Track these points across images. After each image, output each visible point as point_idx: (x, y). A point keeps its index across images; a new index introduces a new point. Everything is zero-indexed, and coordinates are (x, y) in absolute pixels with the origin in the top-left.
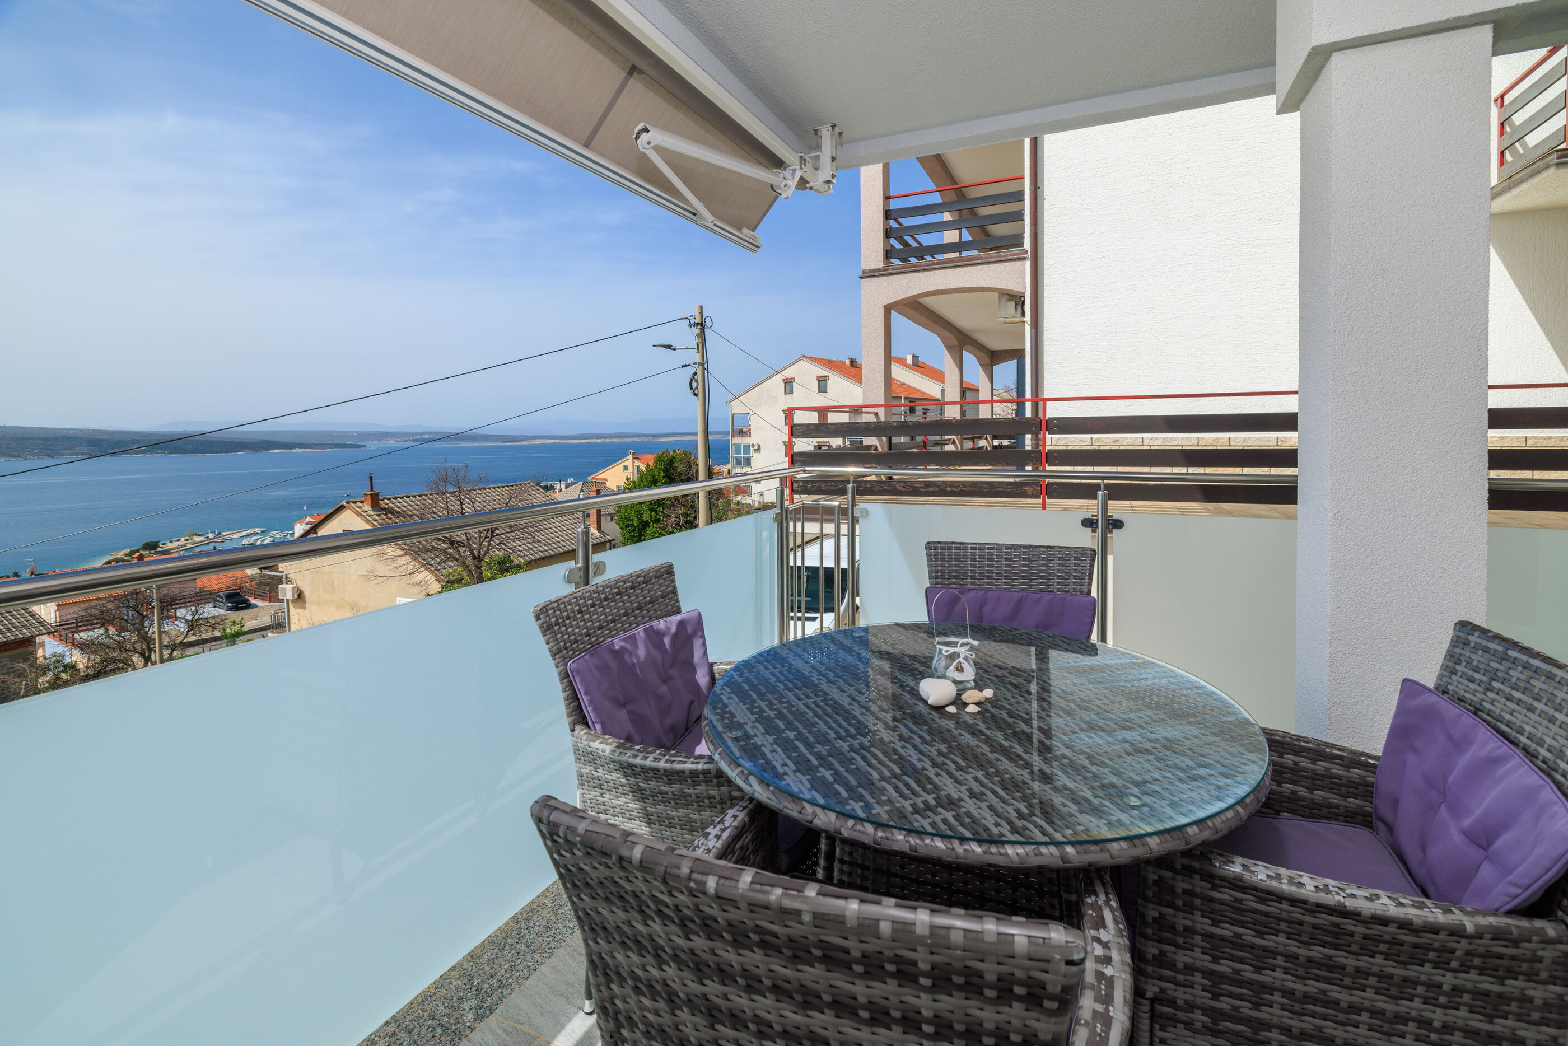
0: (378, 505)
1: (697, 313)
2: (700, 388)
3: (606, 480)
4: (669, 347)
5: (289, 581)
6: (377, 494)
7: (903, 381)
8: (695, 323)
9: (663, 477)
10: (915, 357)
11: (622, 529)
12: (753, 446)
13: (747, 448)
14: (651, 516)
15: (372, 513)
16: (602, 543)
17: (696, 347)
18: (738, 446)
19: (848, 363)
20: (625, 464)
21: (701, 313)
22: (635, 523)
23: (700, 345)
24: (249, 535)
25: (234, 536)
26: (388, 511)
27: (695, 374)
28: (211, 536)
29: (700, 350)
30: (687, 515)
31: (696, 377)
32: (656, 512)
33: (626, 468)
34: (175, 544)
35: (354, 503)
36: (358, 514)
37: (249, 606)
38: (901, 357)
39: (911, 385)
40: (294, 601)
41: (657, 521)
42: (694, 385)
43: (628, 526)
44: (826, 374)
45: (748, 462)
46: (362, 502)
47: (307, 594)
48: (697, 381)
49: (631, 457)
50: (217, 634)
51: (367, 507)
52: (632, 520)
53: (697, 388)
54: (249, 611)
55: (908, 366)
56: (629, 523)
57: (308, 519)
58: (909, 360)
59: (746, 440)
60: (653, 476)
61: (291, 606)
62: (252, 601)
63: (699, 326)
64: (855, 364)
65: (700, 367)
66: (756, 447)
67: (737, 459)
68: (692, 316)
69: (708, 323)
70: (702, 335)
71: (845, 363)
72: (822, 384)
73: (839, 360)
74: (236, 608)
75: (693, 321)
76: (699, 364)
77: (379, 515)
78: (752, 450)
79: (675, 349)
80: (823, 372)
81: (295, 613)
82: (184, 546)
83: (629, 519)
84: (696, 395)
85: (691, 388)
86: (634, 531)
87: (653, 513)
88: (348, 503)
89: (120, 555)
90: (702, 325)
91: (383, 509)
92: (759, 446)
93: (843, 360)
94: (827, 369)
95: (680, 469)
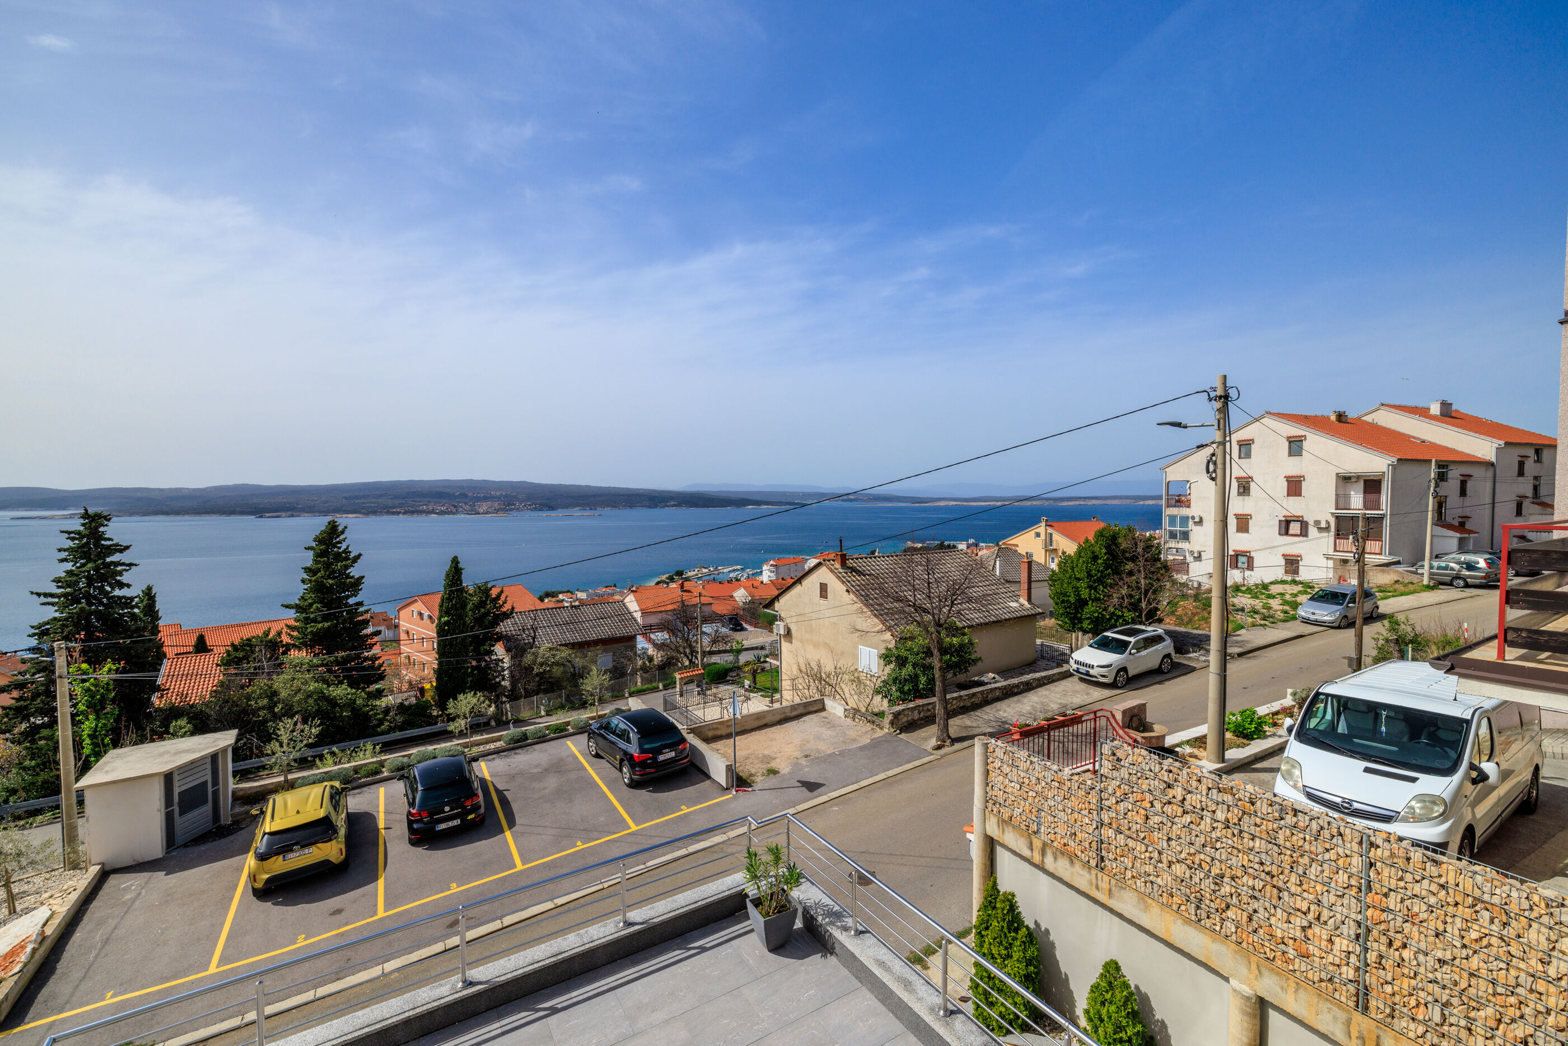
0: (846, 563)
1: (1218, 384)
2: (1219, 471)
3: (1017, 546)
4: (1178, 425)
5: (781, 619)
6: (845, 555)
7: (1423, 437)
8: (1216, 396)
9: (1105, 554)
10: (1446, 406)
11: (1057, 604)
12: (1193, 518)
13: (1185, 520)
14: (1090, 594)
15: (841, 570)
16: (1033, 615)
17: (1216, 423)
18: (1173, 519)
19: (1333, 418)
20: (1037, 530)
21: (1225, 383)
22: (1072, 599)
23: (1222, 421)
24: (734, 570)
25: (725, 571)
26: (853, 570)
27: (1213, 455)
28: (712, 569)
29: (1222, 426)
30: (1131, 596)
31: (1214, 458)
32: (1095, 589)
33: (1038, 535)
34: (693, 573)
35: (829, 561)
36: (832, 571)
37: (743, 629)
38: (1420, 405)
39: (1438, 442)
40: (785, 636)
41: (1098, 599)
42: (1211, 467)
43: (1063, 602)
44: (1303, 433)
45: (1185, 536)
46: (834, 560)
47: (793, 631)
48: (1215, 463)
49: (1043, 524)
50: (728, 648)
51: (838, 565)
52: (1069, 596)
53: (1215, 471)
54: (742, 633)
55: (1433, 418)
56: (1065, 599)
57: (772, 562)
58: (1435, 409)
59: (1184, 511)
60: (1093, 553)
61: (782, 639)
62: (745, 625)
63: (1223, 399)
64: (1343, 419)
65: (1221, 447)
66: (1197, 520)
67: (1171, 532)
68: (1211, 388)
69: (1233, 393)
70: (1224, 410)
71: (1328, 418)
72: (1295, 446)
73: (1319, 414)
74: (734, 630)
75: (1213, 394)
76: (1219, 443)
77: (846, 573)
78: (1191, 522)
79: (1185, 427)
80: (1295, 431)
81: (785, 646)
82: (697, 575)
83: (1065, 595)
84: (1213, 479)
85: (1208, 472)
86: (1070, 607)
87: (1093, 591)
88: (824, 560)
89: (664, 577)
90: (1225, 398)
91: (849, 568)
92: (1201, 519)
93: (1326, 414)
94: (1303, 427)
95: (1124, 546)
